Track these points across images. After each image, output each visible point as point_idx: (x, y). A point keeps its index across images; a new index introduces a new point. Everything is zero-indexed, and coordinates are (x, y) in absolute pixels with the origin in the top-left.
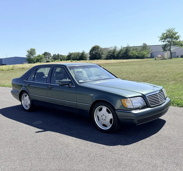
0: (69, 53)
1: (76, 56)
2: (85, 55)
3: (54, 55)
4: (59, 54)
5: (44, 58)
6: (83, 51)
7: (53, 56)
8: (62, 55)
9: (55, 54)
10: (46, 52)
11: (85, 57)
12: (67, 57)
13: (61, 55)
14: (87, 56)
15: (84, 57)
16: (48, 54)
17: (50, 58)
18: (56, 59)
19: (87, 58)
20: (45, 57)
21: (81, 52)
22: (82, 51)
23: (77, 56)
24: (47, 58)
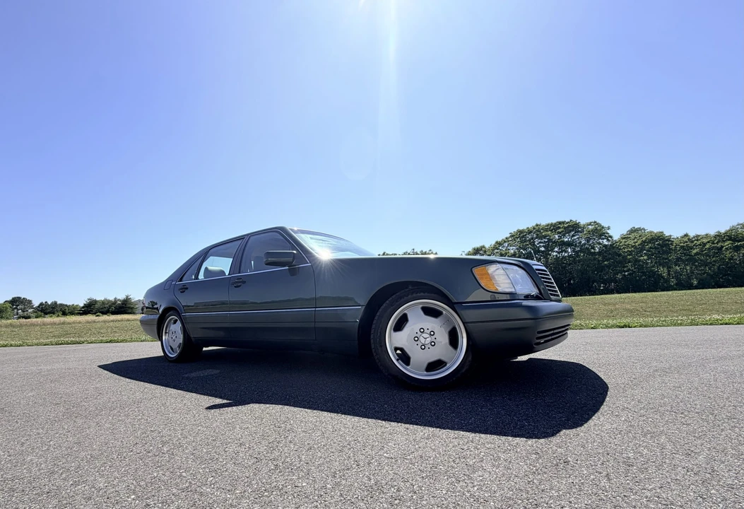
0: (89, 299)
1: (106, 306)
2: (131, 303)
3: (41, 304)
4: (58, 303)
5: (9, 310)
6: (127, 297)
7: (39, 307)
8: (66, 305)
9: (46, 302)
10: (19, 298)
11: (132, 308)
12: (83, 307)
13: (61, 305)
14: (137, 306)
15: (129, 308)
16: (22, 302)
17: (27, 311)
18: (46, 314)
19: (134, 310)
20: (13, 309)
21: (121, 297)
22: (125, 297)
23: (110, 306)
24: (18, 310)
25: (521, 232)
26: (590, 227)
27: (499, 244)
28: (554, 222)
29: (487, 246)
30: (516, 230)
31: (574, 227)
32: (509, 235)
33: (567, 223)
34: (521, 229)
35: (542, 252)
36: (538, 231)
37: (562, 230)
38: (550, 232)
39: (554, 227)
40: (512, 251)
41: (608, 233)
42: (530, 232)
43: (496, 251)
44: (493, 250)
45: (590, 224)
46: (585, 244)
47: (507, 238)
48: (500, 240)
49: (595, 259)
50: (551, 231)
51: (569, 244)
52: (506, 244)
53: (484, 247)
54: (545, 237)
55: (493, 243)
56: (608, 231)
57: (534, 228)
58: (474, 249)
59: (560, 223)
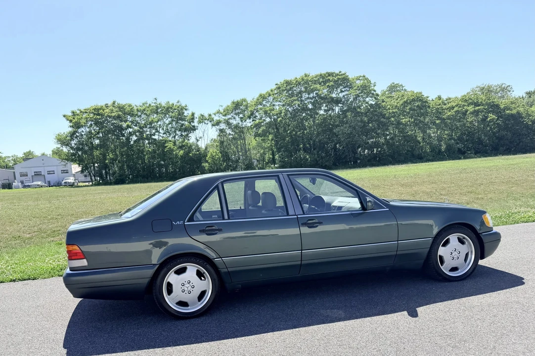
25: (288, 83)
26: (358, 82)
27: (263, 97)
28: (324, 72)
29: (249, 100)
30: (282, 81)
31: (343, 81)
32: (274, 87)
33: (337, 75)
34: (289, 79)
35: (310, 110)
36: (307, 82)
37: (332, 83)
38: (318, 86)
39: (324, 79)
40: (277, 108)
41: (375, 91)
42: (298, 84)
43: (260, 107)
44: (256, 105)
45: (358, 79)
46: (352, 102)
47: (272, 91)
48: (264, 92)
49: (362, 121)
50: (320, 84)
51: (337, 101)
52: (271, 98)
53: (245, 100)
54: (312, 91)
55: (257, 96)
56: (375, 88)
57: (303, 79)
58: (233, 103)
59: (330, 74)
